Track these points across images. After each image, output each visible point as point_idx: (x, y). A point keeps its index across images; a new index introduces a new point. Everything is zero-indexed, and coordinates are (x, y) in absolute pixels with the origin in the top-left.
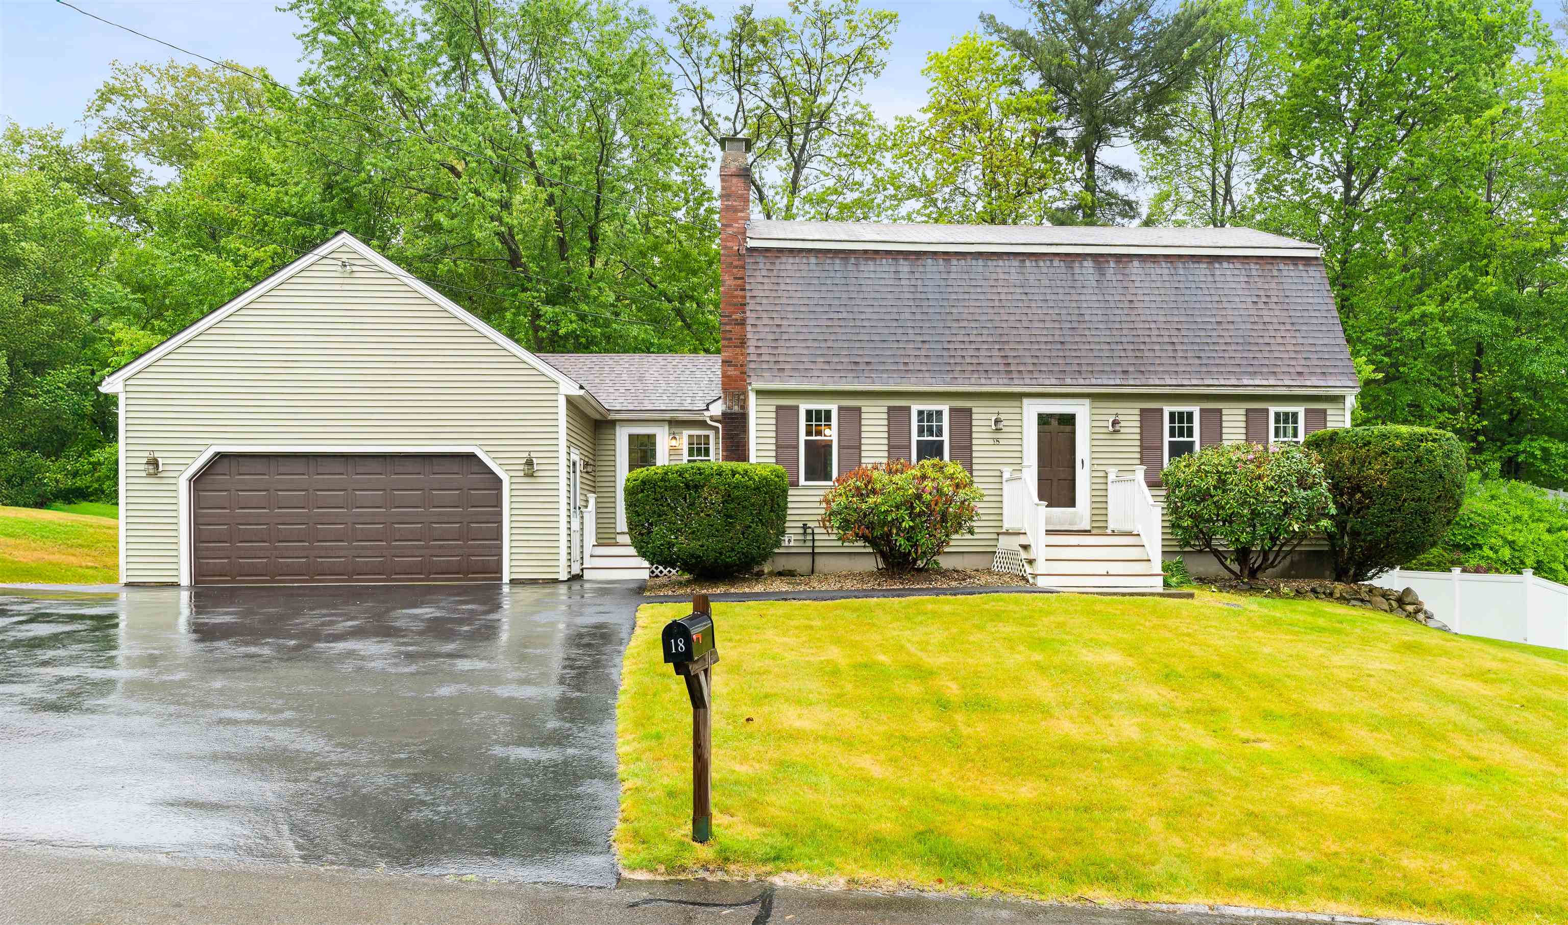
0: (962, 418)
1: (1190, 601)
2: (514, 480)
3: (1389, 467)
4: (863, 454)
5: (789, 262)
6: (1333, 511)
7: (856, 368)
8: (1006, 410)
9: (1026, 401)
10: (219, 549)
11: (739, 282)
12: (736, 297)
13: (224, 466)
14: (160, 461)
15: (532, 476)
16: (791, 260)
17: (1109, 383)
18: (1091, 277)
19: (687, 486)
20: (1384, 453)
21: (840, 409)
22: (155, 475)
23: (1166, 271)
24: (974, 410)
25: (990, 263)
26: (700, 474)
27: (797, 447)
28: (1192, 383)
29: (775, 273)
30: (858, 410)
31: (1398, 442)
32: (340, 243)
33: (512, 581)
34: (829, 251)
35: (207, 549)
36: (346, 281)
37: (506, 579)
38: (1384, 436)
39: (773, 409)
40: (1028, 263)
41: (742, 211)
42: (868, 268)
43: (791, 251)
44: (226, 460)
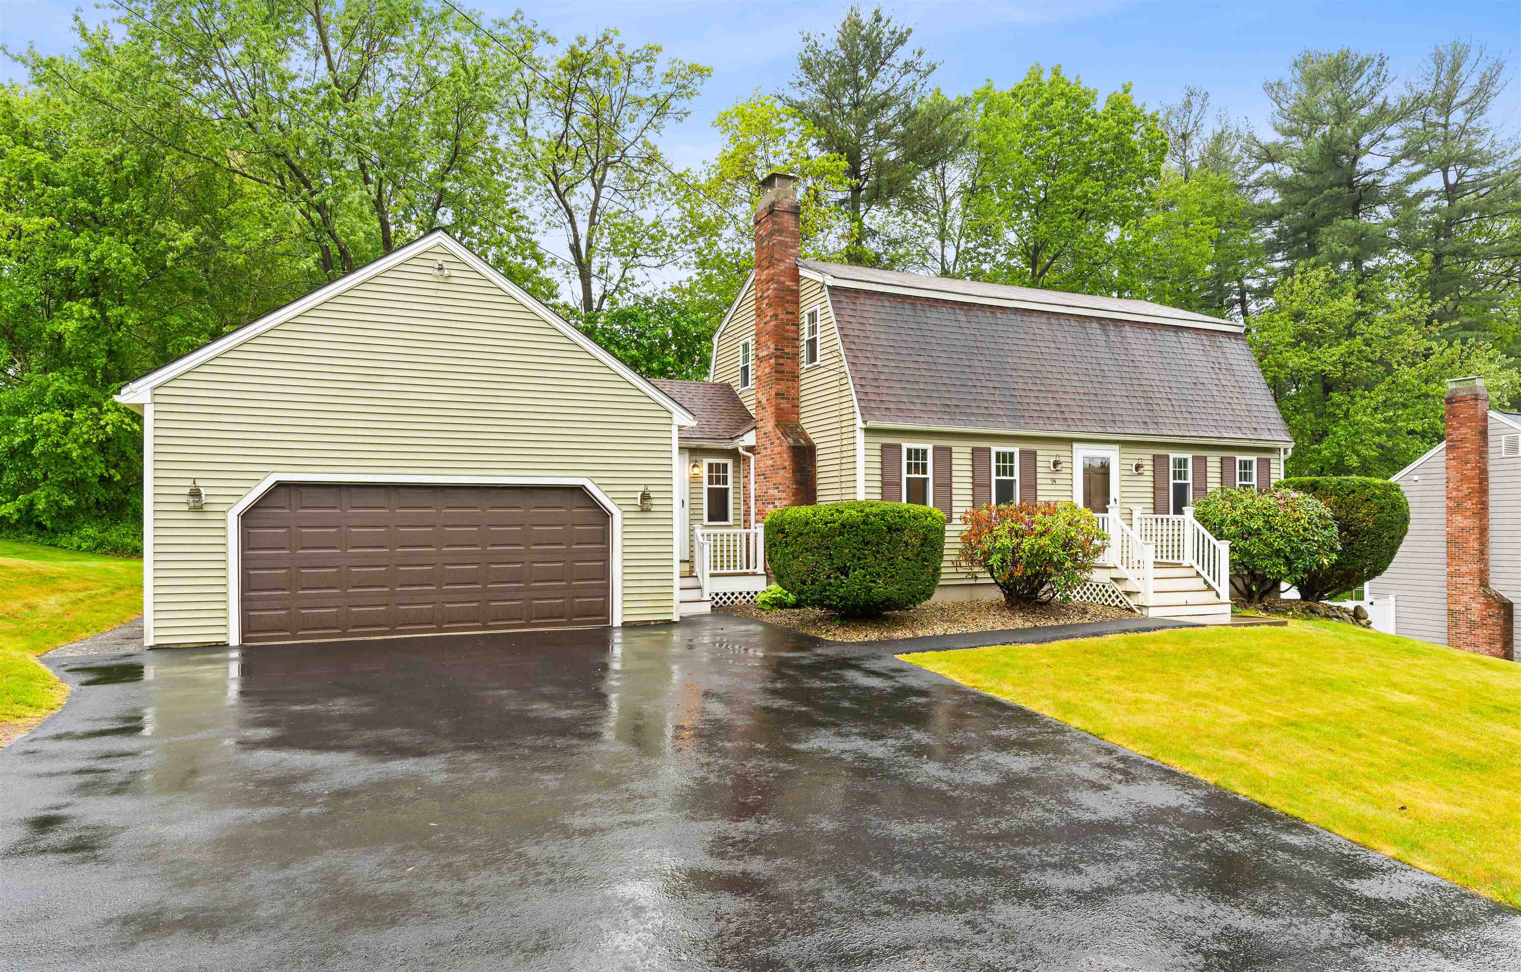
0: (1029, 458)
1: (1284, 628)
2: (627, 515)
3: (1374, 511)
4: (954, 491)
5: (867, 304)
6: (1339, 548)
7: (948, 411)
8: (1061, 452)
9: (1076, 445)
10: (276, 598)
11: (790, 317)
12: (788, 331)
13: (282, 497)
14: (203, 490)
15: (649, 511)
16: (868, 302)
17: (1135, 432)
18: (1099, 337)
19: (890, 529)
20: (1368, 500)
21: (935, 449)
22: (198, 508)
23: (1148, 337)
24: (1039, 453)
25: (1025, 318)
26: (900, 517)
27: (900, 485)
28: (1193, 435)
29: (859, 313)
30: (950, 450)
31: (1377, 492)
32: (434, 243)
33: (626, 626)
34: (898, 295)
35: (260, 598)
36: (441, 287)
37: (617, 621)
38: (1365, 486)
39: (878, 446)
40: (1053, 321)
41: (793, 248)
42: (933, 315)
43: (867, 292)
44: (283, 490)
